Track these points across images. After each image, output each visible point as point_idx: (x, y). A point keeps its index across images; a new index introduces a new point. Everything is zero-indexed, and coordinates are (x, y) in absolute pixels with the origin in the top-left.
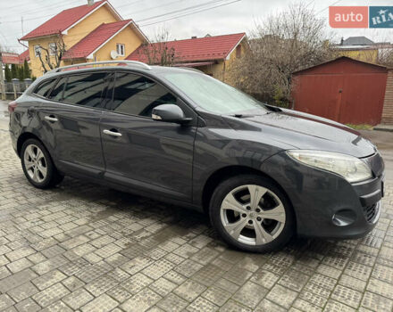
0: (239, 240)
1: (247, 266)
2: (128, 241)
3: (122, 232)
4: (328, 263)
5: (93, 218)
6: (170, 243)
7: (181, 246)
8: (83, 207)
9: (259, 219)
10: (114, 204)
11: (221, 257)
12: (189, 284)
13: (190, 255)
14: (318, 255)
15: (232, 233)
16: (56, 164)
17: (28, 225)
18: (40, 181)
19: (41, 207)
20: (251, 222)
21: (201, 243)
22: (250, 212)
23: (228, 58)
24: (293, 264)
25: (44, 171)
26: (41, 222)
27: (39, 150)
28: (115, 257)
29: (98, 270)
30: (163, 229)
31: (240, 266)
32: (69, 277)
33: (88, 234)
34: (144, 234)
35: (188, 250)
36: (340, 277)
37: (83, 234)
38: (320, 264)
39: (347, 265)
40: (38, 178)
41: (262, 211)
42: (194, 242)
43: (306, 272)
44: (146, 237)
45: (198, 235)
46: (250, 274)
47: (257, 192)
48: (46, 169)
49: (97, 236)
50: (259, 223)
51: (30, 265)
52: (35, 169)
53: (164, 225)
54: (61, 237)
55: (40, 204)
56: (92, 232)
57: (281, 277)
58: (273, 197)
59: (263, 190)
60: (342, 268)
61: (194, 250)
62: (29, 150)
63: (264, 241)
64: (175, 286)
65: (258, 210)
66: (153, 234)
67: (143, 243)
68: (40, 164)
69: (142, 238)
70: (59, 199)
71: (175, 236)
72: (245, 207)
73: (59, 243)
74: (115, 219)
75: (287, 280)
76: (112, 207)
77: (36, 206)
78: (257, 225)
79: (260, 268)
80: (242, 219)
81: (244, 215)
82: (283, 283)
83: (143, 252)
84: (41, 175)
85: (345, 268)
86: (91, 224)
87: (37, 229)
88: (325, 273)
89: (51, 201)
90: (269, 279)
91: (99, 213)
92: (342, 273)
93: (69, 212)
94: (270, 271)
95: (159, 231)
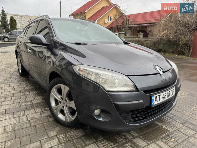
0: (59, 116)
1: (51, 132)
4: (100, 144)
5: (21, 91)
6: (32, 110)
7: (36, 113)
8: (24, 86)
9: (67, 106)
12: (10, 134)
15: (55, 111)
20: (63, 107)
21: (47, 114)
22: (63, 101)
23: (163, 22)
34: (28, 103)
35: (36, 116)
38: (94, 143)
41: (68, 101)
42: (43, 113)
43: (78, 145)
46: (45, 138)
49: (9, 100)
57: (59, 144)
59: (67, 88)
63: (69, 120)
64: (3, 133)
65: (66, 101)
72: (60, 97)
78: (66, 110)
79: (56, 135)
80: (60, 104)
81: (61, 102)
90: (51, 143)
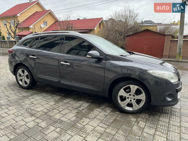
0: (126, 108)
1: (131, 119)
2: (77, 111)
3: (72, 107)
4: (162, 116)
5: (56, 101)
6: (95, 111)
7: (100, 112)
8: (50, 97)
9: (134, 99)
10: (63, 95)
11: (119, 116)
12: (111, 128)
13: (106, 116)
14: (158, 113)
15: (122, 106)
16: (35, 78)
17: (27, 106)
18: (26, 86)
19: (30, 98)
20: (131, 101)
21: (109, 111)
22: (130, 96)
23: (96, 28)
24: (149, 117)
25: (28, 81)
26: (33, 105)
27: (25, 71)
28: (74, 118)
29: (69, 124)
30: (90, 105)
31: (128, 119)
32: (57, 128)
33: (57, 109)
34: (82, 108)
35: (104, 114)
36: (169, 121)
37: (55, 109)
38: (159, 117)
39: (170, 117)
40: (24, 84)
41: (136, 96)
42: (105, 110)
43: (155, 120)
44: (84, 109)
45: (106, 107)
46: (134, 123)
47: (134, 88)
48: (29, 80)
49: (62, 109)
50: (135, 101)
51: (37, 124)
52: (23, 80)
53: (90, 103)
54: (45, 111)
55: (29, 96)
56: (59, 108)
57: (146, 123)
58: (140, 90)
59: (136, 87)
60: (169, 118)
61: (106, 114)
62: (20, 71)
63: (136, 109)
64: (105, 129)
66: (86, 108)
67: (84, 111)
68: (26, 78)
69: (82, 109)
70: (37, 94)
71: (96, 108)
72: (128, 94)
73: (46, 113)
74: (67, 102)
75: (149, 124)
76: (63, 96)
77: (27, 97)
79: (137, 120)
81: (128, 98)
82: (148, 125)
83: (85, 116)
84: (26, 83)
85: (170, 118)
86: (57, 104)
87: (33, 108)
88: (163, 120)
89: (33, 95)
90: (142, 124)
91: (58, 99)
92: (169, 120)
93: (44, 99)
94: (141, 121)
95: (88, 106)
